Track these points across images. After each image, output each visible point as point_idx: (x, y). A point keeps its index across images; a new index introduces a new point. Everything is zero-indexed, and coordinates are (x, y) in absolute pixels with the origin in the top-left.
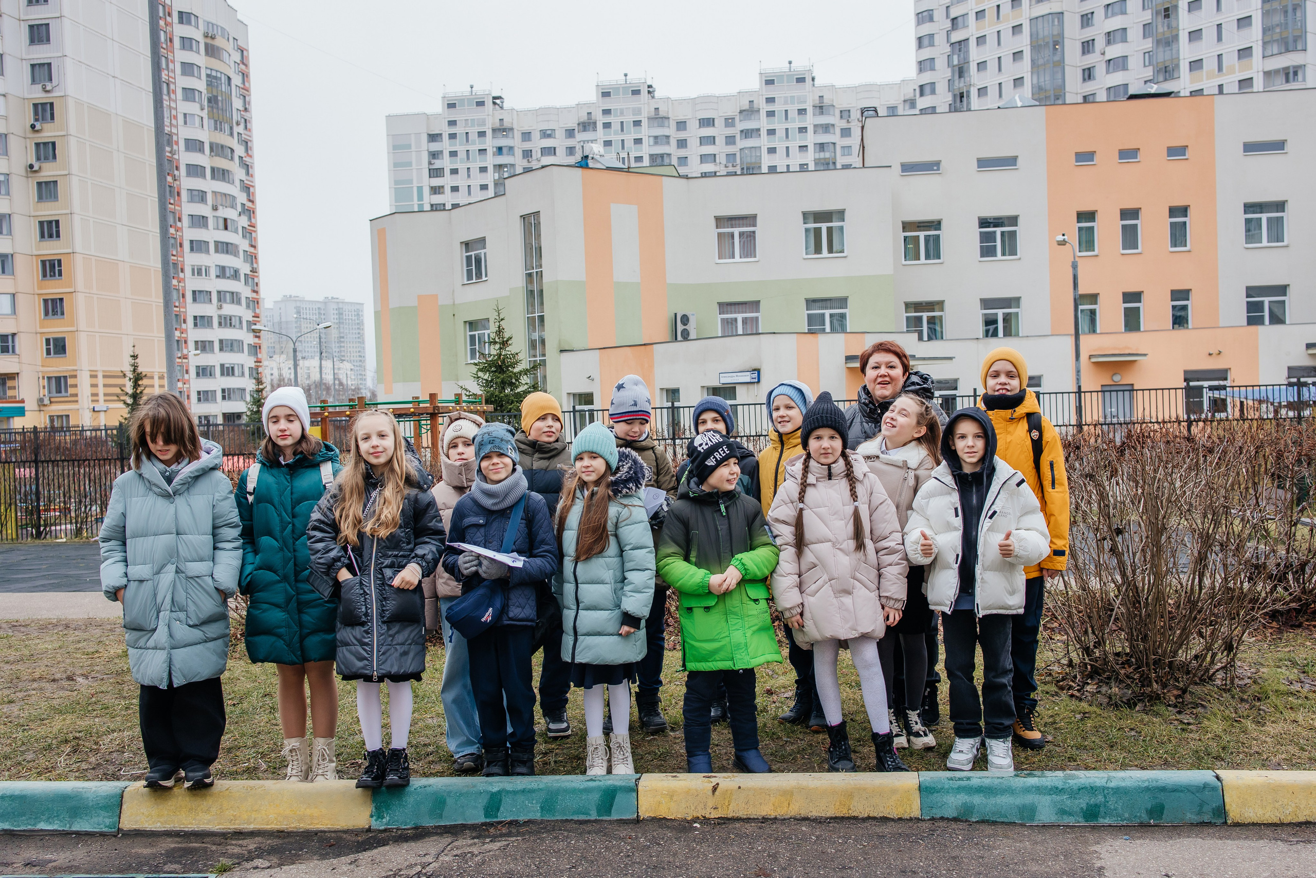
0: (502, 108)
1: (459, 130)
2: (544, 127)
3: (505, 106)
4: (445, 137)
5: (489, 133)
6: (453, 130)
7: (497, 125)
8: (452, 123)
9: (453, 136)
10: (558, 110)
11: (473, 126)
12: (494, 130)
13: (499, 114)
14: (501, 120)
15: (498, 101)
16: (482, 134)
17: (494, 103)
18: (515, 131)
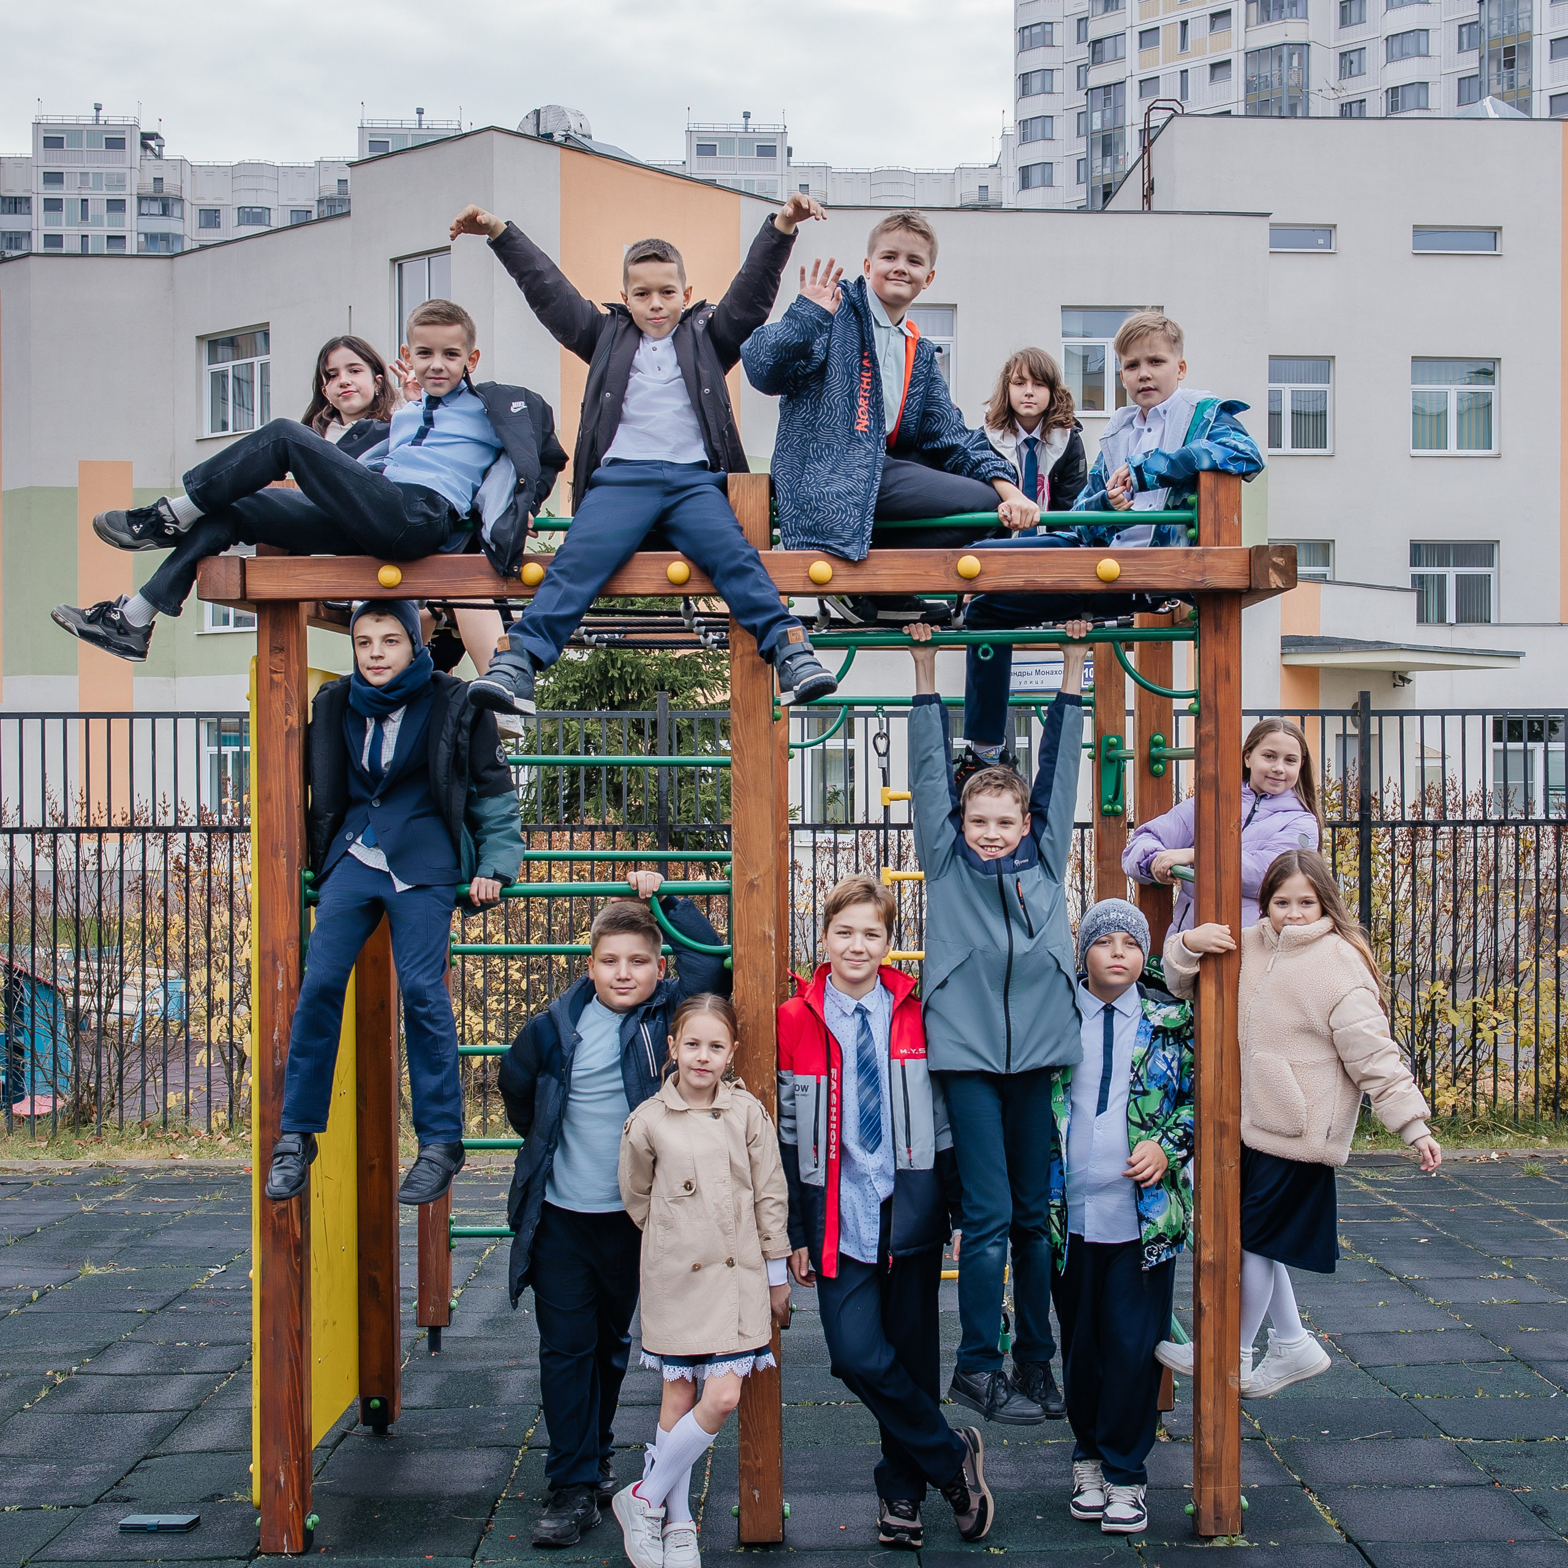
0: (159, 156)
1: (65, 193)
2: (249, 200)
3: (167, 153)
4: (38, 205)
5: (132, 205)
6: (54, 193)
7: (149, 190)
8: (53, 178)
9: (53, 205)
10: (279, 172)
11: (97, 186)
12: (141, 199)
13: (152, 169)
14: (158, 180)
15: (152, 143)
16: (116, 205)
17: (145, 146)
18: (187, 205)
